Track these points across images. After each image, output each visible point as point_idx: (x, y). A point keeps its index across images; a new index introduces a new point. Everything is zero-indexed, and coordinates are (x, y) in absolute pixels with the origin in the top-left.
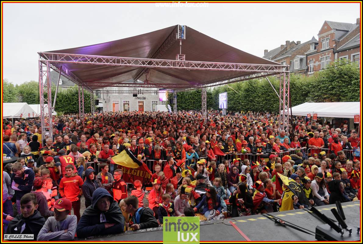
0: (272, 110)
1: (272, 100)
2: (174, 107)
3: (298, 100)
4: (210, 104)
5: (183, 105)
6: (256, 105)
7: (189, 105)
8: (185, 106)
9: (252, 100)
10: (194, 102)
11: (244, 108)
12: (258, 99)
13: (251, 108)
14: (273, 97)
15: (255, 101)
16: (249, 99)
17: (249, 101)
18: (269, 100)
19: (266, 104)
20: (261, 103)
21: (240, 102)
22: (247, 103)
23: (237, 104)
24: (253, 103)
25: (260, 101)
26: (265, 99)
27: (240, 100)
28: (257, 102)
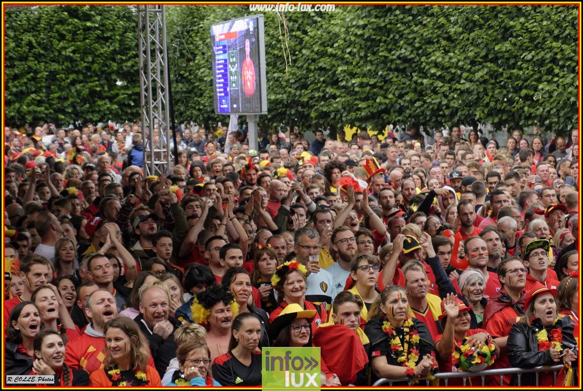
0: (530, 117)
1: (524, 61)
6: (435, 92)
9: (405, 60)
10: (53, 75)
12: (446, 52)
13: (401, 111)
14: (532, 40)
15: (428, 64)
16: (391, 57)
17: (393, 66)
18: (508, 59)
19: (493, 81)
20: (460, 76)
21: (334, 73)
22: (381, 75)
23: (317, 84)
24: (415, 78)
25: (457, 67)
26: (483, 54)
27: (334, 62)
28: (438, 73)
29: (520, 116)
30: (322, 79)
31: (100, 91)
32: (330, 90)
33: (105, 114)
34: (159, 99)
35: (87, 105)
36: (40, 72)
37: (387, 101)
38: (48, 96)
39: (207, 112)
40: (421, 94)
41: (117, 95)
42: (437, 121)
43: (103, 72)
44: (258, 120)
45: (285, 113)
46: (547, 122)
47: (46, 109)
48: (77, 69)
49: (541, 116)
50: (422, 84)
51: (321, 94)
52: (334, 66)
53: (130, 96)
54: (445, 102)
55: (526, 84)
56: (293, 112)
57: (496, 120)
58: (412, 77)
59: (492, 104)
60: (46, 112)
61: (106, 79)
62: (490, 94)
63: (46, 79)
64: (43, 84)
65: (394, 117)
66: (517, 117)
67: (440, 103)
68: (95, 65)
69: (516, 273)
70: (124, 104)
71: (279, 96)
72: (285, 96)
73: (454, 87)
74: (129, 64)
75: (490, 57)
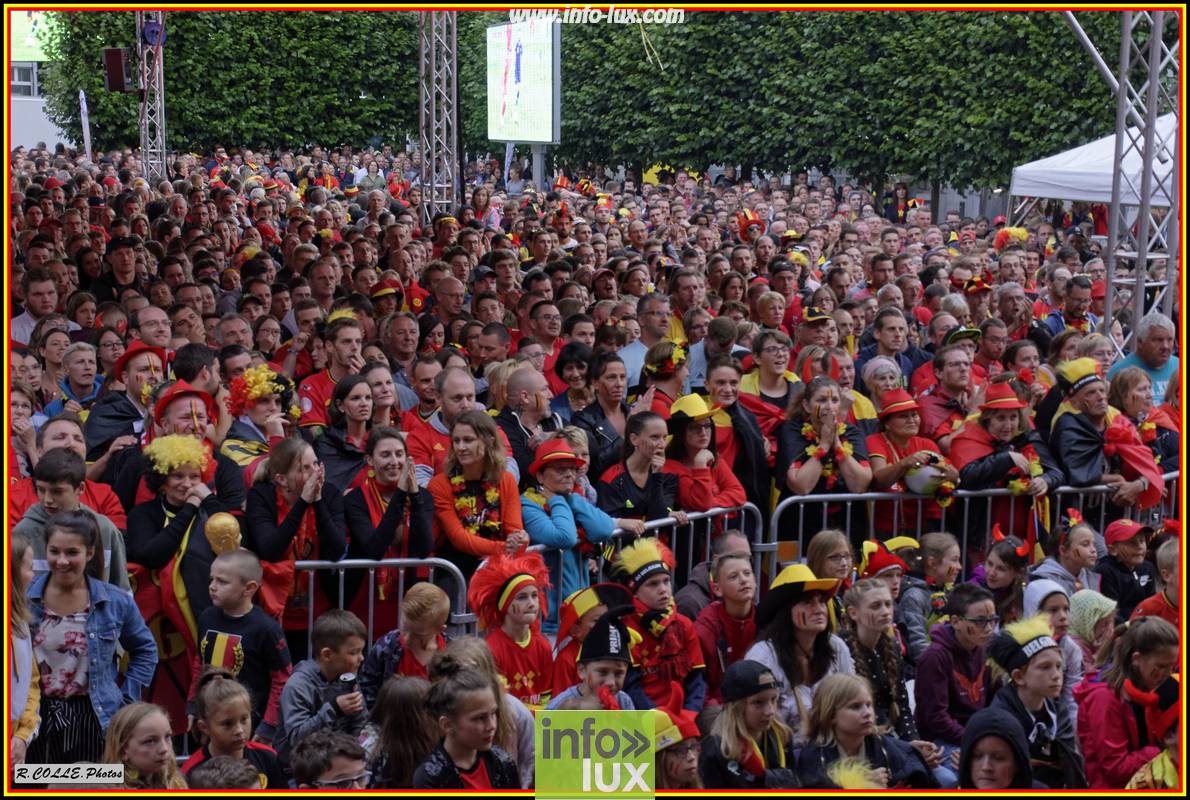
0: (899, 162)
1: (897, 88)
2: (147, 121)
3: (1089, 95)
4: (401, 105)
5: (194, 103)
6: (776, 124)
7: (238, 108)
8: (211, 115)
9: (739, 81)
10: (279, 83)
11: (675, 144)
12: (795, 74)
13: (730, 148)
15: (769, 88)
16: (721, 77)
17: (723, 89)
18: (876, 85)
19: (855, 114)
20: (812, 105)
21: (645, 95)
22: (707, 101)
23: (621, 108)
24: (752, 106)
25: (808, 94)
26: (844, 77)
27: (645, 81)
28: (784, 102)
29: (887, 159)
30: (629, 102)
31: (339, 106)
32: (638, 117)
33: (345, 136)
34: (443, 120)
35: (323, 124)
36: (264, 78)
37: (713, 135)
38: (272, 110)
39: (474, 139)
40: (758, 128)
41: (361, 112)
42: (777, 162)
43: (342, 82)
44: (545, 151)
45: (576, 144)
46: (924, 169)
47: (270, 126)
48: (310, 76)
49: (914, 160)
50: (760, 114)
51: (626, 122)
52: (645, 85)
53: (377, 113)
54: (789, 138)
55: (898, 118)
56: (588, 143)
57: (856, 164)
58: (748, 105)
59: (852, 143)
60: (270, 130)
61: (347, 90)
62: (851, 131)
63: (271, 88)
64: (267, 94)
65: (721, 154)
66: (882, 161)
67: (783, 139)
68: (334, 72)
69: (957, 368)
70: (369, 125)
71: (570, 122)
72: (579, 122)
73: (803, 120)
74: (377, 72)
75: (852, 81)
